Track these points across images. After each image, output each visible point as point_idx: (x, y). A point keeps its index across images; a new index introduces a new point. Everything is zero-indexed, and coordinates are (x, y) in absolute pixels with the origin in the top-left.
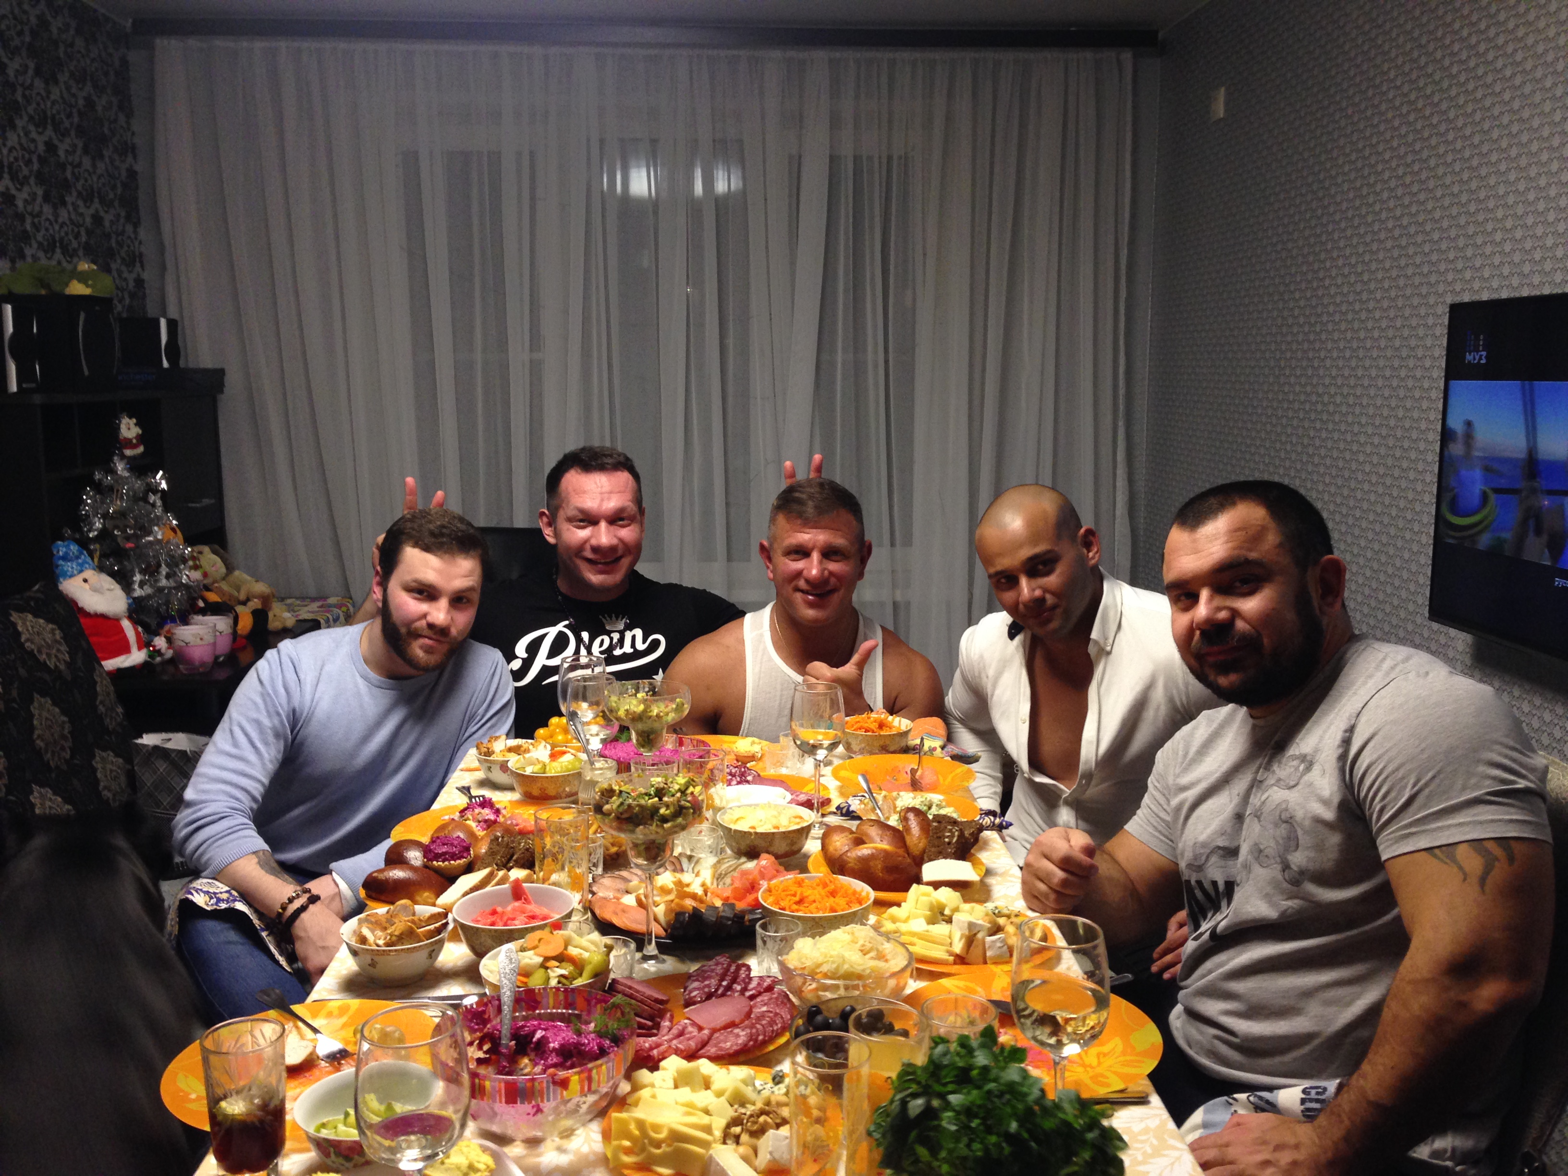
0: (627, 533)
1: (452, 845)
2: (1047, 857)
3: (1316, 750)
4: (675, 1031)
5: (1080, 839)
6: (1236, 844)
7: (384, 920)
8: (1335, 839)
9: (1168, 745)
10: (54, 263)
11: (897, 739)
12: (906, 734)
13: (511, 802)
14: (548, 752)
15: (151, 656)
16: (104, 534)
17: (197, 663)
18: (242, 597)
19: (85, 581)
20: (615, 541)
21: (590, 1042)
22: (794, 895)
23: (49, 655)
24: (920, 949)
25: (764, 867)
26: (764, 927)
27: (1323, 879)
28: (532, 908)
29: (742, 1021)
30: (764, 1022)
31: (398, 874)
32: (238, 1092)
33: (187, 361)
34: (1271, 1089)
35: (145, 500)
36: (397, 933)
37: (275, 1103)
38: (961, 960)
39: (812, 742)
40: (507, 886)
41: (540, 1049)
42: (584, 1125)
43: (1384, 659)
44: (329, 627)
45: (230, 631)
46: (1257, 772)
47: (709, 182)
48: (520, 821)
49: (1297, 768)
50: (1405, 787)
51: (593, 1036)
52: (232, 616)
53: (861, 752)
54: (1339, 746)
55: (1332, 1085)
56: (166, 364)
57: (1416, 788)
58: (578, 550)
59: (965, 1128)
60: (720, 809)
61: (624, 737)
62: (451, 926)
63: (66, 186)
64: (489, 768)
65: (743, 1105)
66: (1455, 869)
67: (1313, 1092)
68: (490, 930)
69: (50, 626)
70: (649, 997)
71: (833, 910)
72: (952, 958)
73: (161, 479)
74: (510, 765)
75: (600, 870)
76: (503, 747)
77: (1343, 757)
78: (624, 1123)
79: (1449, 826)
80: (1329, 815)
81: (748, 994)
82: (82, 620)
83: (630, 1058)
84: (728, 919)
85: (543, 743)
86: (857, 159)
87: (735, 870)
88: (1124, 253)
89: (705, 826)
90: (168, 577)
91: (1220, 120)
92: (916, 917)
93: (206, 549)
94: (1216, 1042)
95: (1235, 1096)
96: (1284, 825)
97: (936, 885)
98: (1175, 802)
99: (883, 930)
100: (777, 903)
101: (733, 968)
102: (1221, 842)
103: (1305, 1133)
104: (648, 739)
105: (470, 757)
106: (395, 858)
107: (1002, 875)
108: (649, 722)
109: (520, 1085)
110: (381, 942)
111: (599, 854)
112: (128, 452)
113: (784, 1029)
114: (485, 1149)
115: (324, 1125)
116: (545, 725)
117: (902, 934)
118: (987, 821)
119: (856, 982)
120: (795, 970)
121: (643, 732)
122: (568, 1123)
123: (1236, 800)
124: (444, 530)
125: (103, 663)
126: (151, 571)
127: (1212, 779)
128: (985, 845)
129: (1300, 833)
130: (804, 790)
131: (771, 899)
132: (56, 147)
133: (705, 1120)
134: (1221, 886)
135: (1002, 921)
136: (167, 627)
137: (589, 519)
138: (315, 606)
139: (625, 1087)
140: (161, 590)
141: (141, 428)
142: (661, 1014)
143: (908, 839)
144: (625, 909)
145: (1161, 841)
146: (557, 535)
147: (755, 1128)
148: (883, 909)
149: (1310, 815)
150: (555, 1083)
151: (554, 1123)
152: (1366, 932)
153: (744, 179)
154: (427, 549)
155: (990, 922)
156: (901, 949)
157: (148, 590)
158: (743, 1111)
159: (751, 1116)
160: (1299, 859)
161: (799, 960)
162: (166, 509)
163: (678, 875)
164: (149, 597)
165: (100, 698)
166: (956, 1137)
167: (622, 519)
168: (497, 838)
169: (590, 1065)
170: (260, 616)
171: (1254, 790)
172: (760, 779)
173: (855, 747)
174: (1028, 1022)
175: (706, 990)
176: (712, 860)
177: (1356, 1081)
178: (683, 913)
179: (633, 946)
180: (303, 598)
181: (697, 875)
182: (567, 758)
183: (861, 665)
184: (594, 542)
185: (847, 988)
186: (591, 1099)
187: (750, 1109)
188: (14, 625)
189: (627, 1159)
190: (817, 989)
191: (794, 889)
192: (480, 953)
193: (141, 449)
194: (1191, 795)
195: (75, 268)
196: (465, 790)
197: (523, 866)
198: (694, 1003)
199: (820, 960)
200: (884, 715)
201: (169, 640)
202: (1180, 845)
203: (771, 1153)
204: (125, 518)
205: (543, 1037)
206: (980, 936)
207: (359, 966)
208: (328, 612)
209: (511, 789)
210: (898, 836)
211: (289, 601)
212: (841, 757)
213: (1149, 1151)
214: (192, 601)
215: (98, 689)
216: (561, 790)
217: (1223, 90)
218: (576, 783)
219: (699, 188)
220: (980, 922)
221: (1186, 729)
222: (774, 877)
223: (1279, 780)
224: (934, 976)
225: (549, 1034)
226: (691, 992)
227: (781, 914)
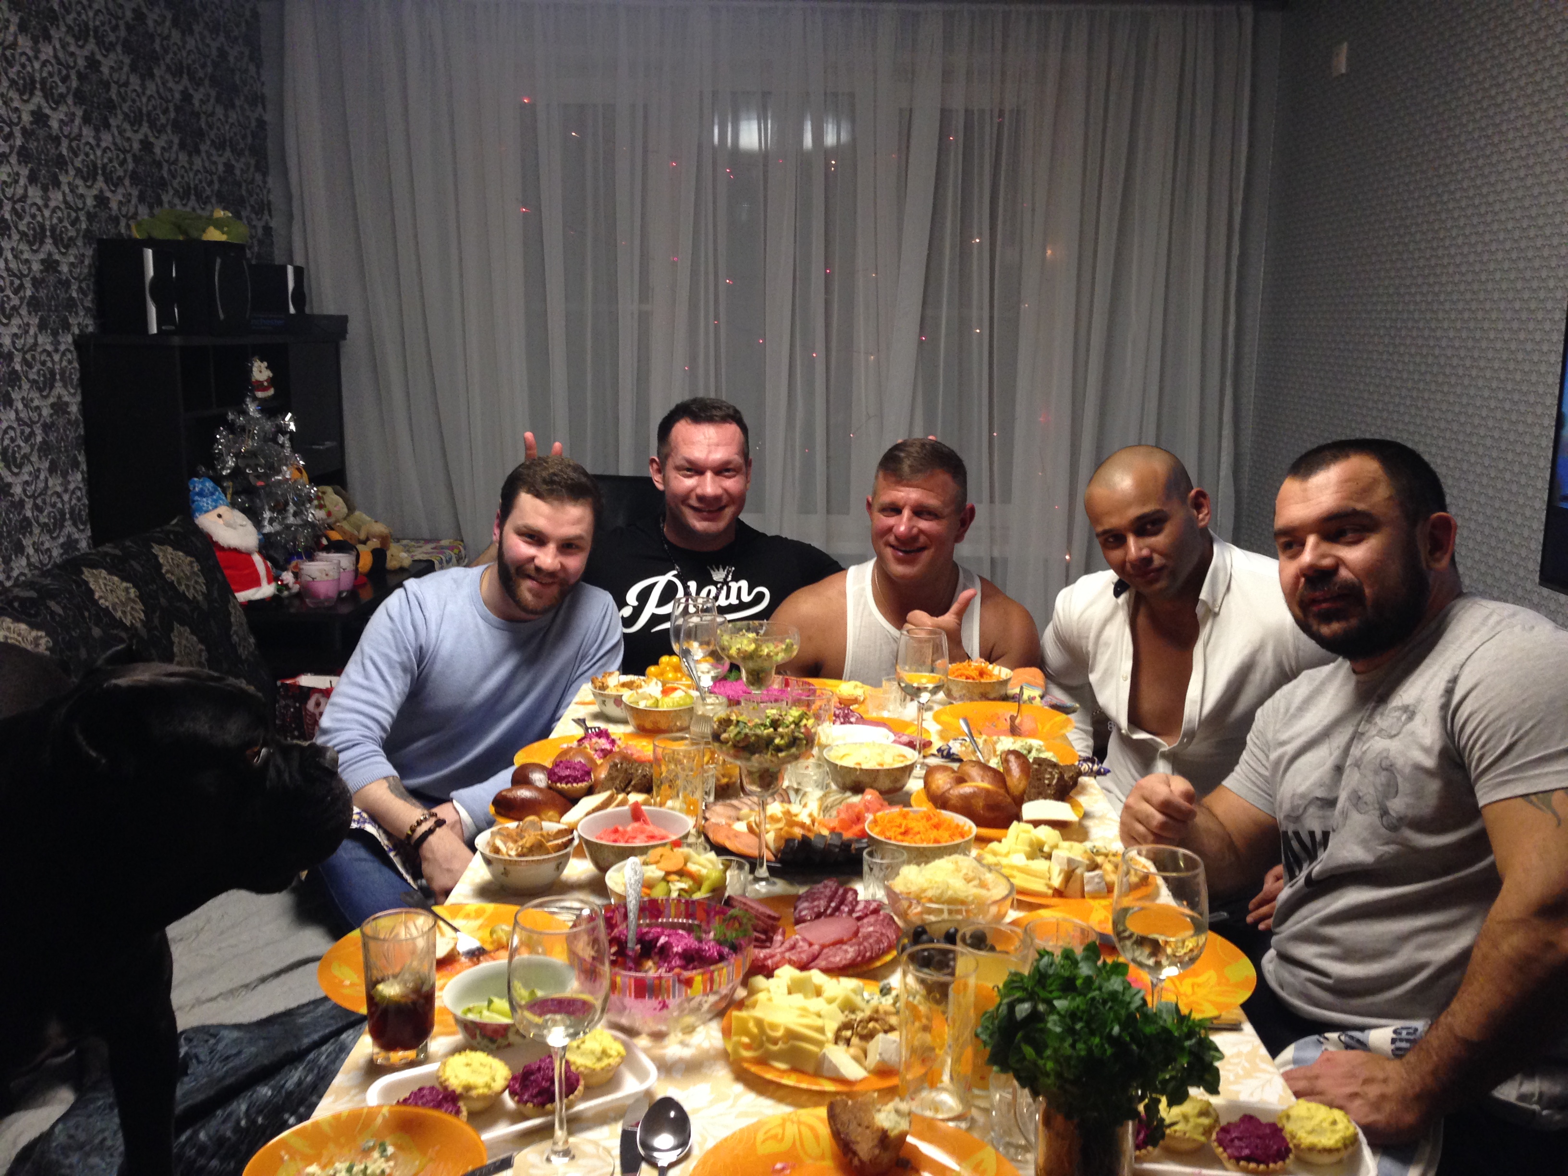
0: (731, 484)
1: (574, 768)
2: (1148, 801)
3: (1419, 701)
4: (787, 945)
5: (1180, 785)
6: (1334, 795)
7: (514, 834)
8: (1434, 786)
9: (1269, 703)
10: (188, 209)
11: (997, 687)
12: (1005, 683)
13: (624, 734)
14: (660, 687)
15: (280, 590)
16: (236, 472)
17: (322, 597)
18: (362, 536)
19: (220, 516)
20: (719, 491)
21: (710, 946)
22: (900, 826)
23: (187, 586)
24: (1020, 881)
25: (869, 802)
26: (871, 854)
27: (1421, 825)
28: (651, 828)
29: (850, 939)
30: (871, 941)
31: (524, 793)
32: (395, 976)
33: (312, 308)
34: (1362, 1028)
35: (275, 440)
36: (528, 845)
37: (426, 988)
38: (1059, 893)
39: (915, 685)
40: (626, 808)
41: (664, 954)
42: (704, 1023)
43: (1491, 614)
44: (442, 568)
45: (352, 568)
46: (1358, 725)
47: (818, 136)
48: (634, 752)
49: (1399, 719)
50: (1505, 735)
51: (712, 943)
52: (354, 553)
53: (962, 698)
54: (1442, 696)
55: (1420, 1025)
56: (292, 310)
57: (1516, 737)
58: (684, 499)
59: (1070, 1031)
60: (826, 746)
61: (734, 673)
62: (576, 842)
63: (201, 134)
64: (604, 702)
65: (853, 1010)
66: (1550, 815)
67: (1404, 1032)
68: (613, 847)
69: (189, 559)
70: (762, 914)
71: (936, 841)
72: (1050, 892)
73: (290, 420)
74: (624, 699)
75: (712, 799)
76: (616, 683)
77: (1445, 707)
78: (743, 1022)
79: (1547, 774)
80: (1429, 762)
81: (855, 915)
82: (217, 554)
83: (748, 965)
84: (836, 846)
85: (655, 680)
86: (968, 112)
87: (840, 803)
88: (1238, 210)
89: (812, 761)
90: (295, 515)
91: (1342, 75)
92: (1016, 852)
93: (329, 490)
94: (1309, 985)
95: (1327, 1035)
96: (1384, 773)
97: (1036, 823)
98: (1274, 756)
99: (985, 862)
100: (882, 832)
101: (841, 891)
102: (1320, 793)
103: (1394, 1069)
104: (758, 678)
105: (585, 691)
106: (521, 779)
107: (1101, 818)
108: (759, 660)
109: (648, 982)
110: (513, 853)
111: (711, 784)
112: (260, 394)
113: (890, 948)
114: (616, 1039)
115: (469, 1010)
116: (656, 663)
117: (1002, 867)
118: (1085, 767)
119: (959, 907)
120: (901, 893)
121: (754, 670)
122: (690, 1020)
123: (1337, 753)
124: (556, 478)
125: (237, 595)
126: (280, 508)
127: (1312, 733)
128: (1083, 790)
129: (1400, 780)
130: (907, 732)
131: (877, 829)
132: (191, 96)
133: (819, 1022)
134: (1318, 836)
135: (1099, 859)
136: (294, 563)
137: (695, 469)
138: (428, 547)
139: (741, 993)
140: (288, 527)
141: (272, 370)
142: (774, 930)
143: (1008, 779)
144: (737, 835)
145: (1260, 796)
146: (665, 481)
147: (865, 1032)
148: (983, 845)
149: (1410, 763)
150: (680, 981)
151: (677, 1020)
152: (1462, 878)
153: (853, 131)
154: (538, 495)
155: (1089, 859)
156: (1004, 881)
157: (277, 527)
158: (853, 1017)
159: (861, 1021)
160: (1398, 805)
161: (905, 885)
162: (294, 450)
163: (786, 806)
164: (277, 533)
165: (234, 628)
166: (1061, 1038)
167: (728, 470)
168: (616, 765)
169: (712, 968)
170: (379, 555)
171: (1355, 742)
172: (861, 720)
173: (956, 693)
174: (1128, 943)
175: (816, 910)
176: (819, 793)
177: (1445, 1019)
178: (793, 840)
179: (747, 867)
180: (417, 540)
181: (805, 806)
182: (678, 695)
183: (960, 614)
184: (699, 491)
185: (950, 912)
186: (712, 999)
187: (860, 1016)
188: (156, 557)
189: (746, 1054)
190: (921, 913)
191: (899, 820)
192: (603, 869)
193: (271, 392)
194: (1290, 749)
195: (212, 215)
196: (581, 722)
197: (640, 791)
198: (804, 921)
199: (925, 885)
200: (983, 664)
201: (296, 575)
202: (1278, 797)
203: (880, 1054)
204: (256, 457)
205: (666, 943)
206: (1079, 871)
207: (493, 875)
208: (442, 553)
209: (625, 722)
210: (999, 777)
211: (405, 542)
212: (940, 703)
213: (1241, 1072)
214: (317, 538)
215: (233, 620)
216: (672, 724)
217: (1345, 46)
218: (687, 718)
219: (808, 141)
220: (1079, 858)
221: (1286, 688)
222: (878, 810)
223: (1381, 730)
224: (1032, 907)
225: (673, 940)
226: (800, 912)
227: (887, 844)
